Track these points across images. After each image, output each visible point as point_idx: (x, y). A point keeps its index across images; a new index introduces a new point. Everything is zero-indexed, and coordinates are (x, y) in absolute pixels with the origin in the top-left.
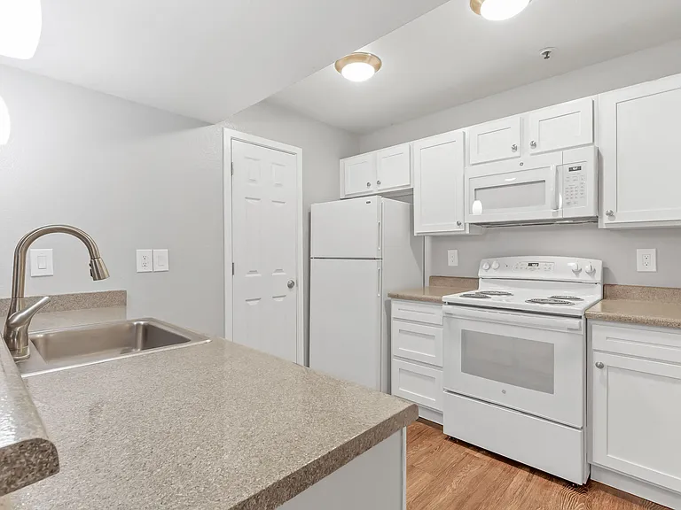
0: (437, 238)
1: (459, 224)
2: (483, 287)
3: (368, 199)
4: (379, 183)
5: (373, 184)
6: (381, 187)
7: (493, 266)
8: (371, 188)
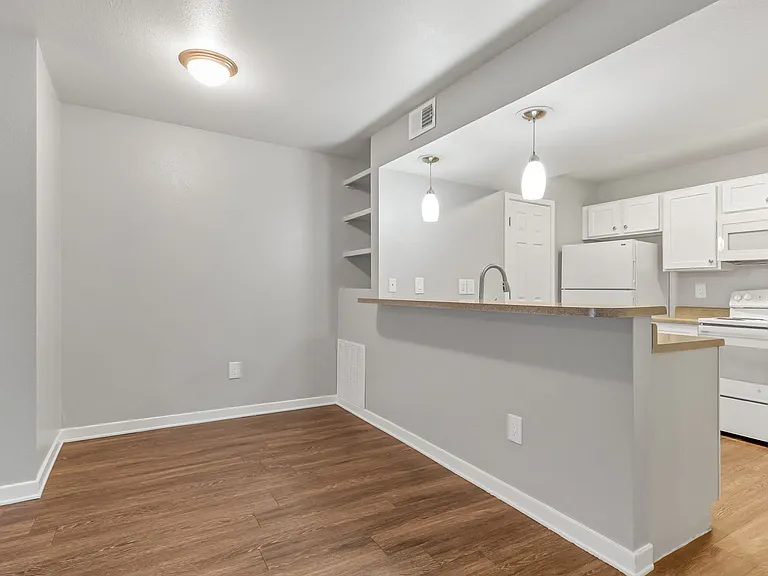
0: (683, 274)
1: (711, 262)
2: (733, 314)
3: (623, 242)
4: (625, 227)
5: (619, 227)
6: (628, 230)
7: (745, 297)
8: (616, 231)
